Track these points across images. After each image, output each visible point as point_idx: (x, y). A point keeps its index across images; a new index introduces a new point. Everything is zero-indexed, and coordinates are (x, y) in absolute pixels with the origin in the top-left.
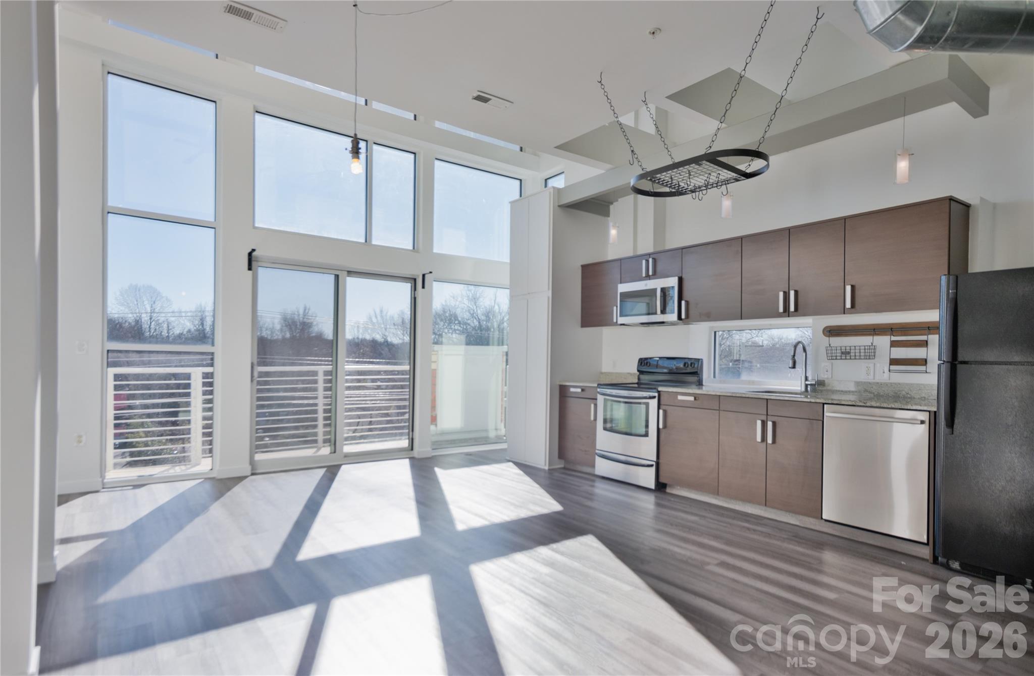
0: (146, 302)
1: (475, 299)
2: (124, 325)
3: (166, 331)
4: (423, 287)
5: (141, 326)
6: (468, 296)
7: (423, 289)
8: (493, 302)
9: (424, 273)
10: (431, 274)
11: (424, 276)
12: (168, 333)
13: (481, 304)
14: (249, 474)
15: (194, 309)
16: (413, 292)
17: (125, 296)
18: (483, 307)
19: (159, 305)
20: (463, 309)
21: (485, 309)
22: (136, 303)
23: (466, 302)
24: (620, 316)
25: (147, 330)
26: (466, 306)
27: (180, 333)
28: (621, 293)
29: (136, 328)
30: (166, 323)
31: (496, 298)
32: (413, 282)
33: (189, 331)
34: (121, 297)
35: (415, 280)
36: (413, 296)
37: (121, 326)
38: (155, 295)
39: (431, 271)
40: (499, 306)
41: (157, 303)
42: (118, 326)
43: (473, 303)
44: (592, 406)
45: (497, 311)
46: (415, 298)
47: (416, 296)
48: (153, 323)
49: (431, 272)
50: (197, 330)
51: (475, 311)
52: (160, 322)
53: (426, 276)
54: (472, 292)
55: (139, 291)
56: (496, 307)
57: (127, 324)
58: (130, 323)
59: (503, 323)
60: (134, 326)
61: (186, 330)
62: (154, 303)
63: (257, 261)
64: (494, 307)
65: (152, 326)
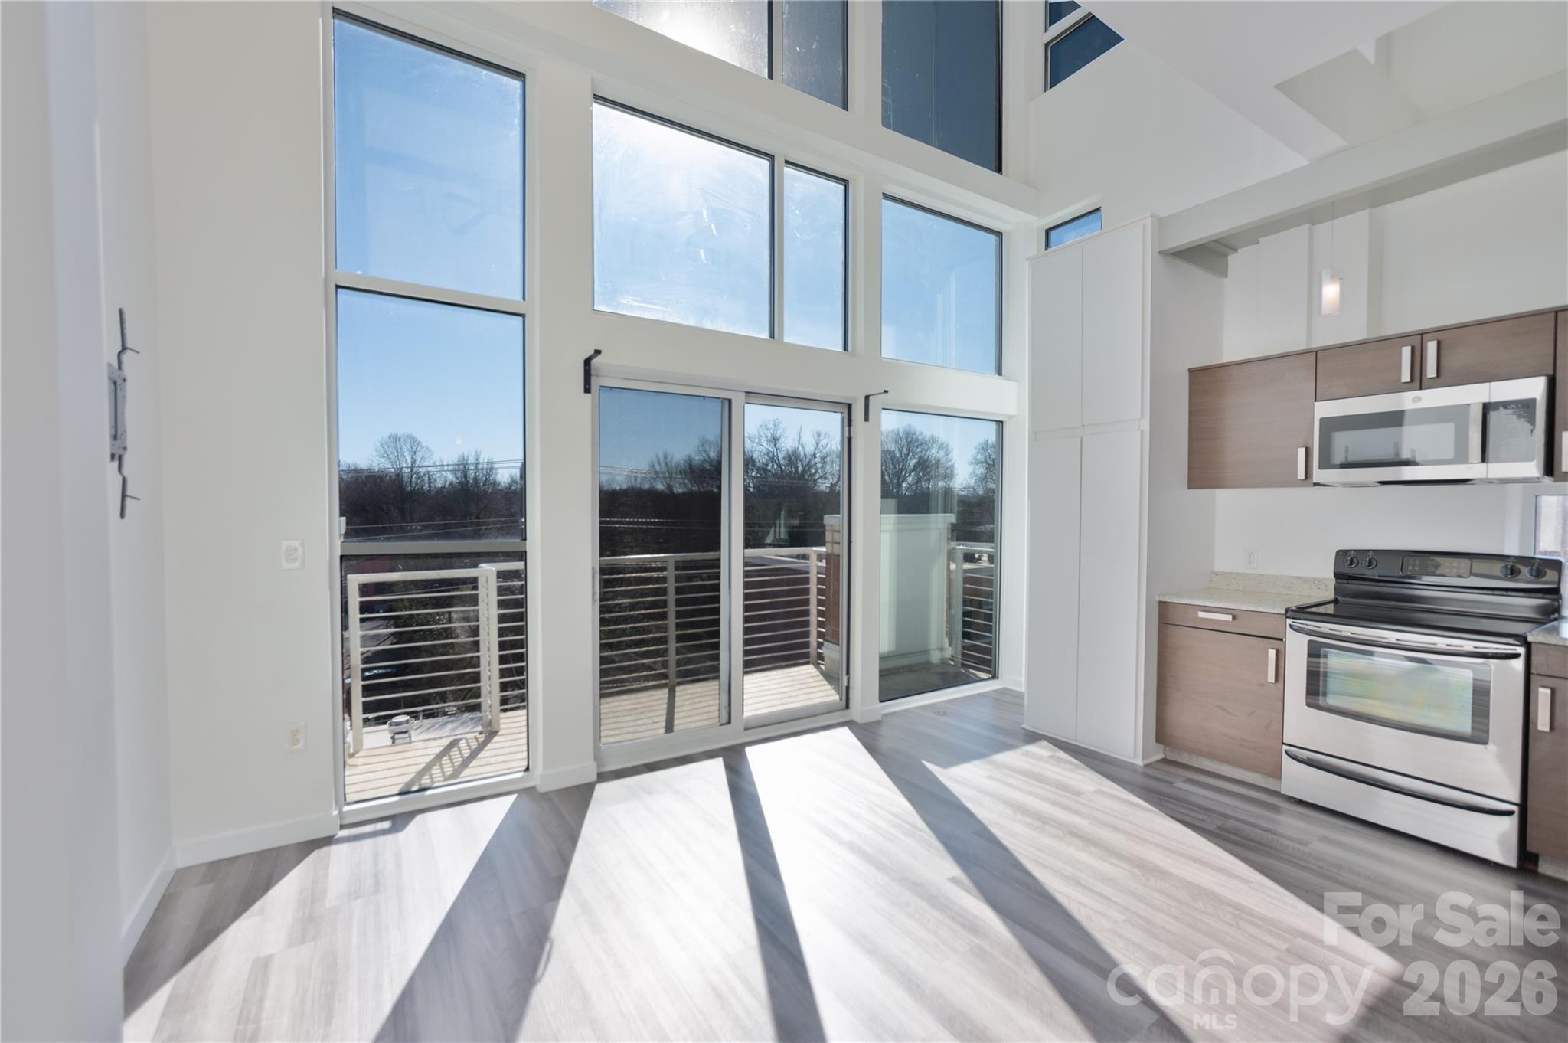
0: (406, 454)
1: (774, 439)
2: (384, 479)
3: (427, 485)
4: (867, 419)
5: (402, 479)
6: (767, 437)
7: (866, 423)
8: (797, 442)
9: (867, 394)
10: (886, 394)
11: (867, 398)
12: (429, 486)
13: (782, 445)
14: (594, 778)
15: (456, 462)
16: (846, 429)
17: (386, 447)
18: (784, 449)
19: (420, 456)
20: (760, 452)
21: (786, 452)
22: (396, 454)
23: (765, 444)
24: (1321, 467)
25: (408, 484)
26: (764, 449)
27: (441, 487)
28: (1322, 420)
29: (397, 483)
30: (427, 476)
31: (800, 437)
32: (846, 411)
33: (451, 484)
34: (381, 448)
35: (849, 406)
36: (846, 435)
37: (382, 480)
38: (415, 444)
39: (886, 389)
40: (803, 446)
41: (418, 453)
42: (379, 480)
43: (772, 445)
44: (1272, 653)
45: (802, 453)
46: (850, 439)
47: (852, 435)
48: (414, 476)
49: (886, 392)
50: (460, 483)
51: (775, 454)
52: (422, 474)
53: (871, 398)
54: (771, 431)
55: (399, 440)
56: (801, 449)
57: (388, 478)
58: (390, 477)
59: (809, 469)
60: (395, 480)
61: (448, 483)
62: (415, 453)
63: (598, 376)
64: (798, 448)
65: (414, 480)
